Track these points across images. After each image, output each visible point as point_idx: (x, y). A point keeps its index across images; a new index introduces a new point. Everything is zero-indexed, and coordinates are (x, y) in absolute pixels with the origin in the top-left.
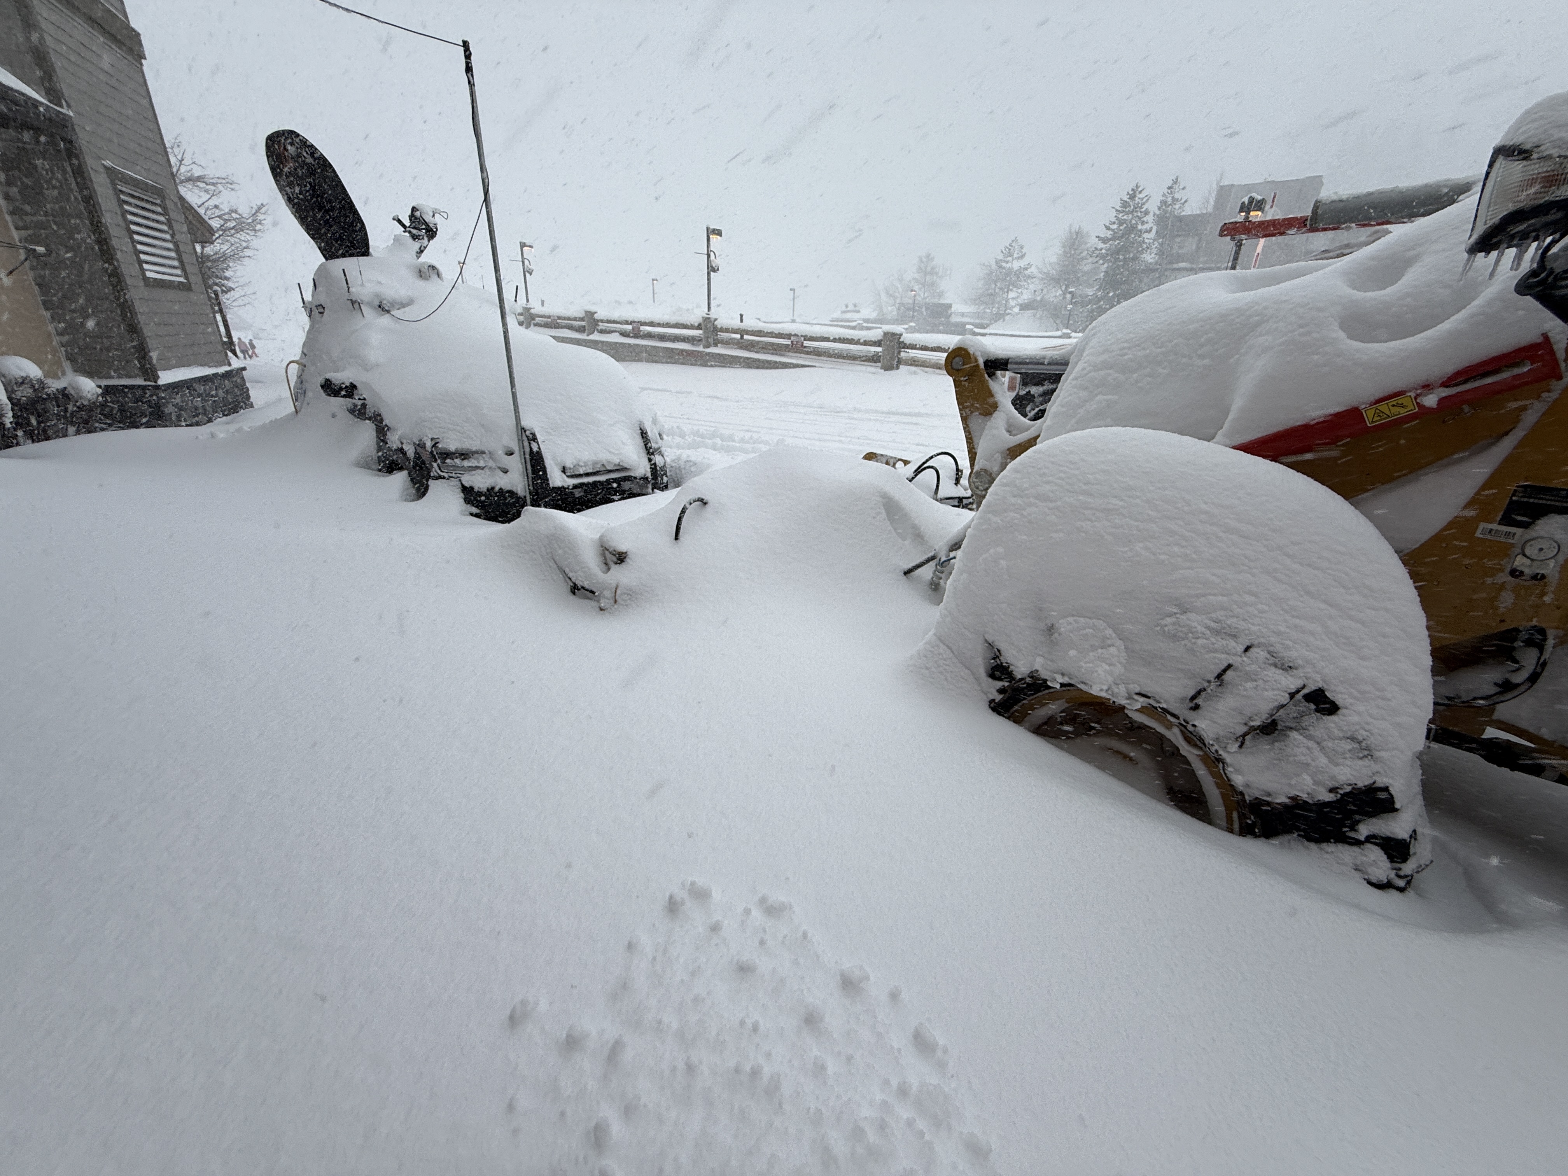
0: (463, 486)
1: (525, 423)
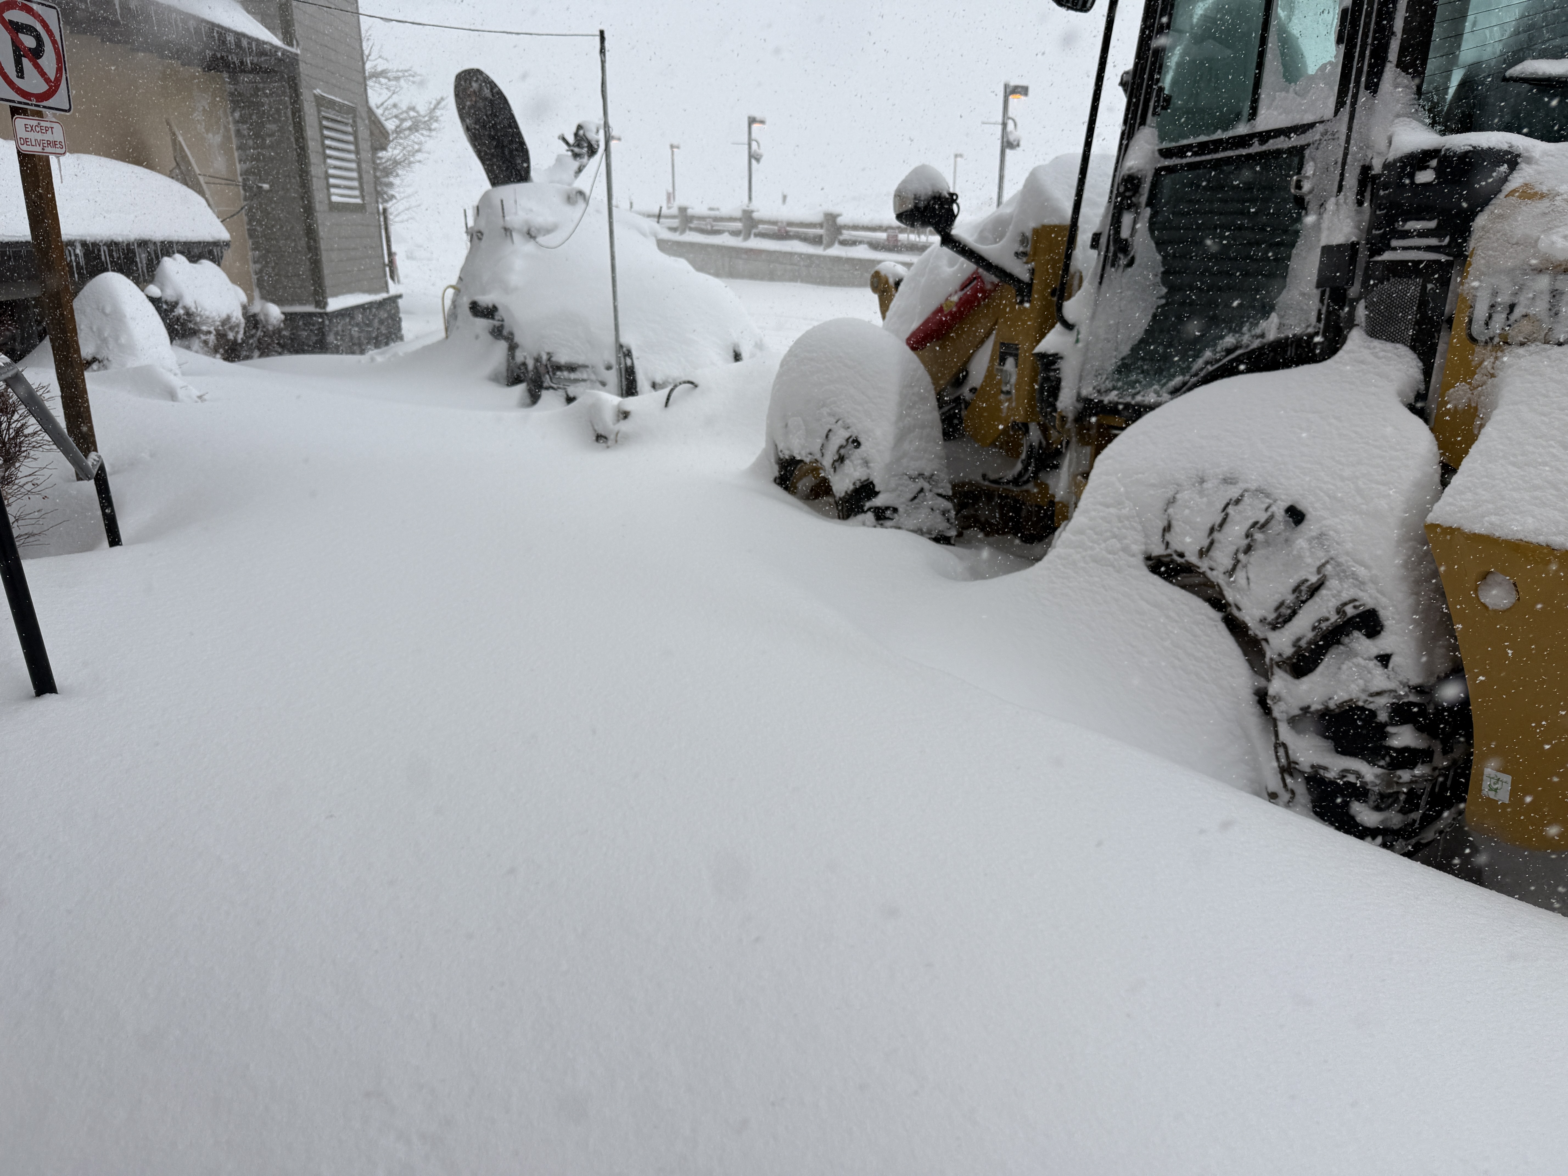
0: (567, 395)
1: (625, 339)
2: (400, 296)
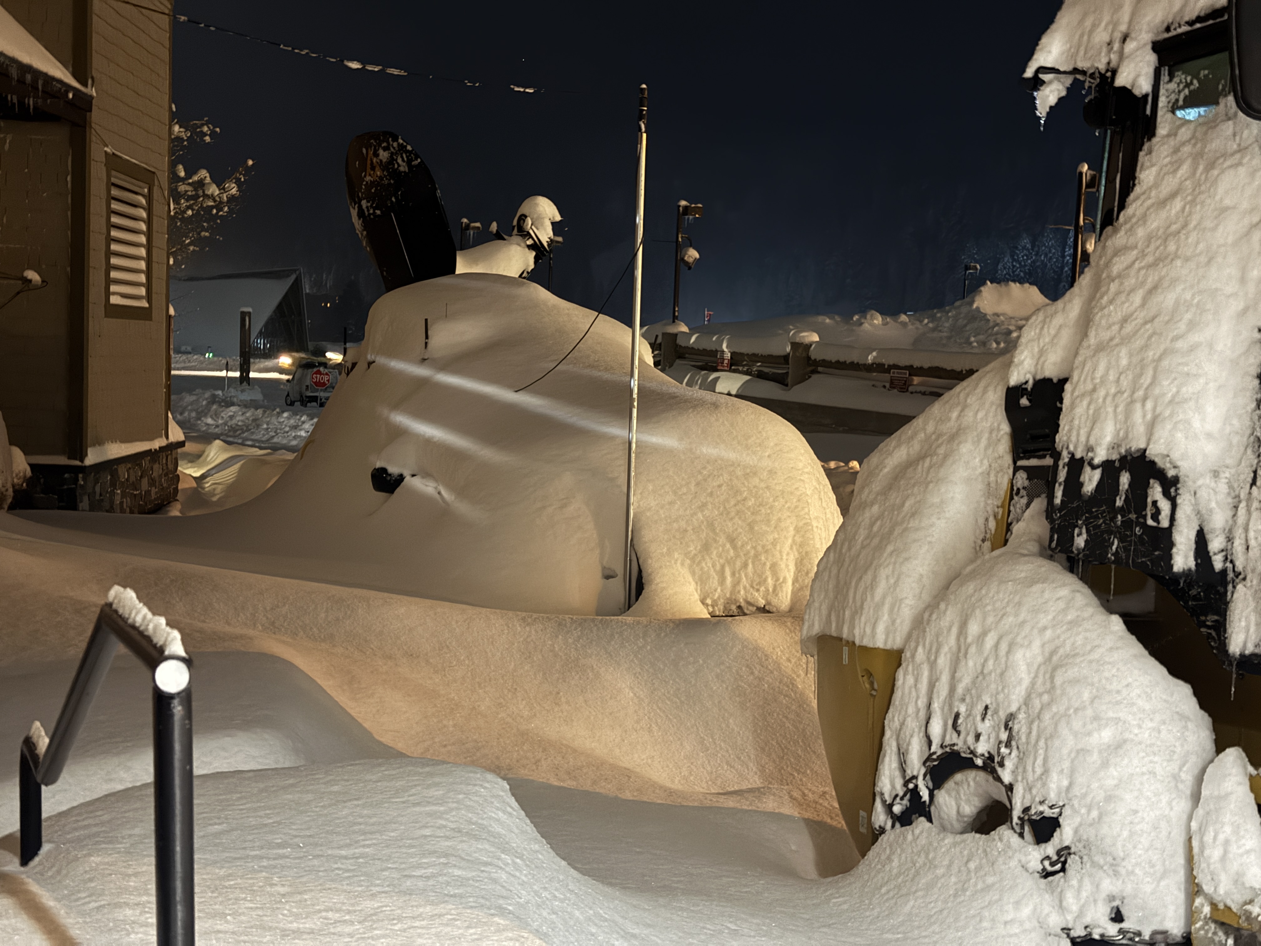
2: (181, 444)
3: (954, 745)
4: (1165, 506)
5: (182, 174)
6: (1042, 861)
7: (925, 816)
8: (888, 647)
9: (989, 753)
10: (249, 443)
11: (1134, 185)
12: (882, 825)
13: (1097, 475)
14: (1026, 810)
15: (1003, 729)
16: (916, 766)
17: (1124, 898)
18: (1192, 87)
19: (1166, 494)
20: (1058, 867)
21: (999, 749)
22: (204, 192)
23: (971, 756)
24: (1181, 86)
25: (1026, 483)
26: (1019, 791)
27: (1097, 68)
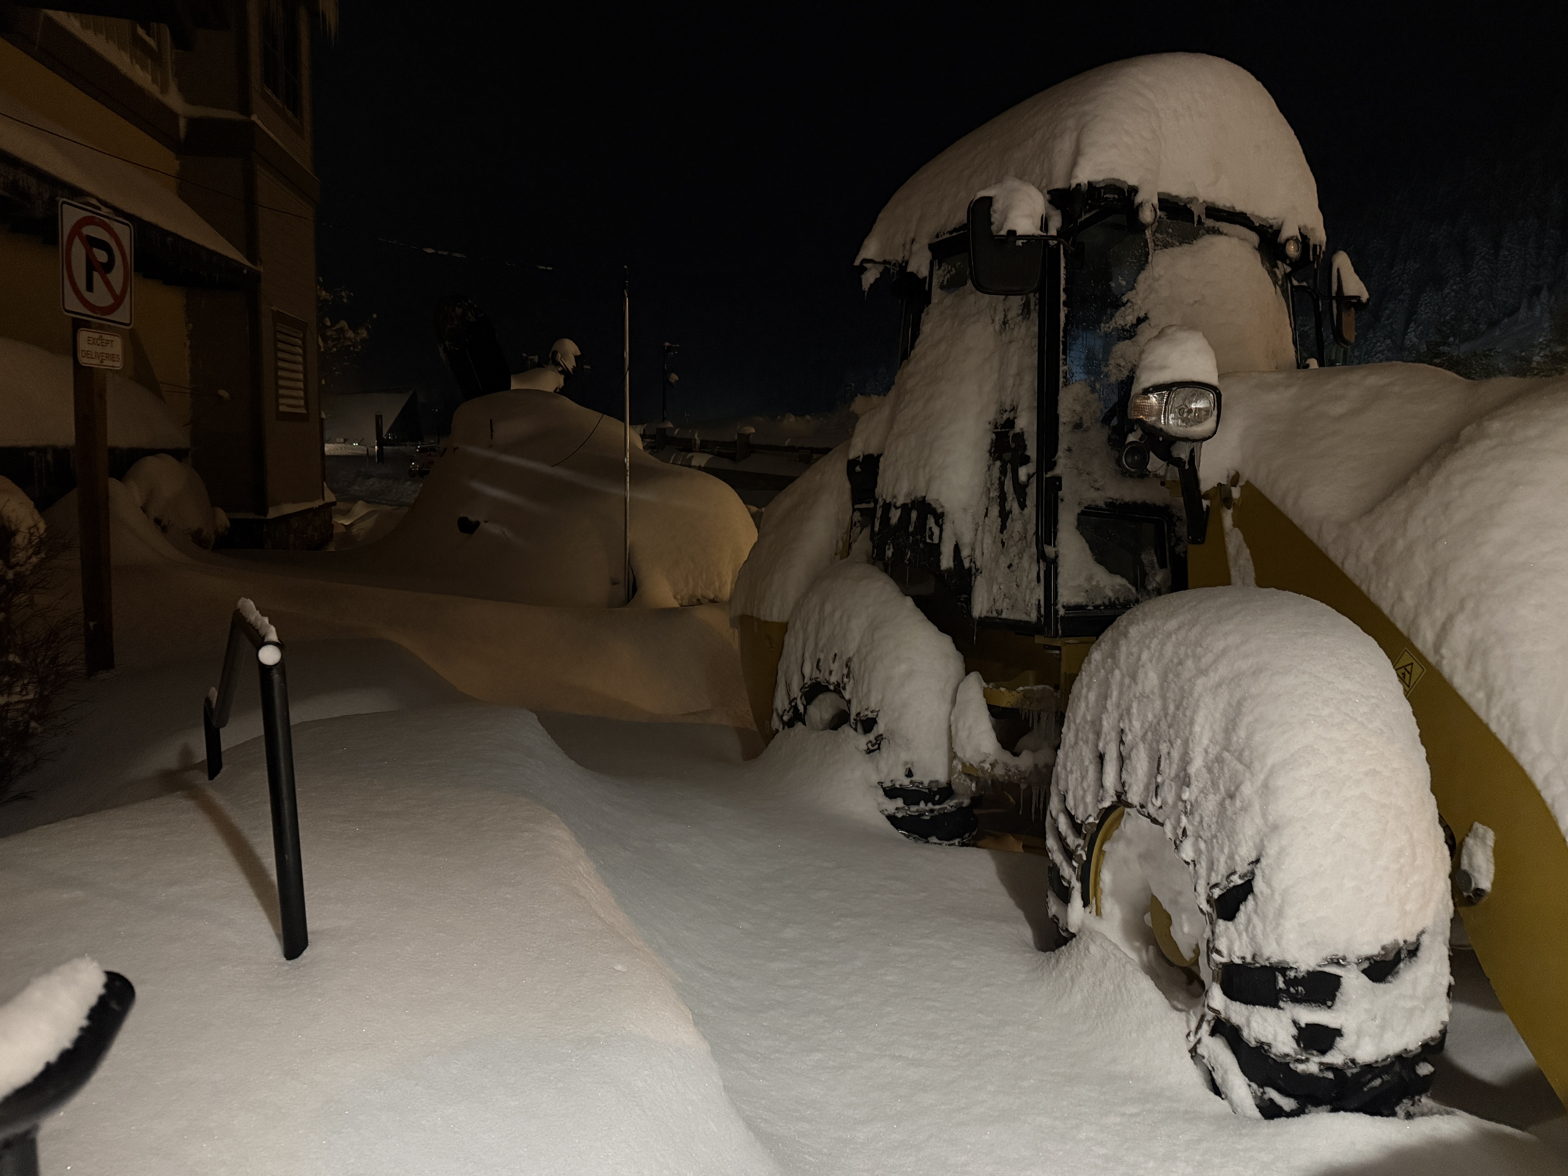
2: (334, 504)
3: (817, 678)
4: (936, 530)
5: (329, 324)
6: (867, 744)
7: (802, 722)
8: (780, 621)
9: (837, 682)
10: (384, 502)
11: (919, 334)
12: (777, 728)
13: (899, 512)
14: (858, 714)
15: (845, 667)
16: (796, 692)
17: (913, 763)
18: (951, 273)
19: (937, 523)
20: (876, 746)
21: (843, 679)
22: (344, 336)
23: (827, 684)
24: (946, 272)
25: (860, 518)
26: (854, 703)
27: (897, 261)
